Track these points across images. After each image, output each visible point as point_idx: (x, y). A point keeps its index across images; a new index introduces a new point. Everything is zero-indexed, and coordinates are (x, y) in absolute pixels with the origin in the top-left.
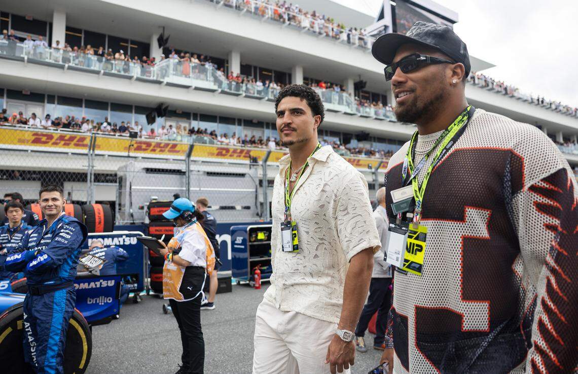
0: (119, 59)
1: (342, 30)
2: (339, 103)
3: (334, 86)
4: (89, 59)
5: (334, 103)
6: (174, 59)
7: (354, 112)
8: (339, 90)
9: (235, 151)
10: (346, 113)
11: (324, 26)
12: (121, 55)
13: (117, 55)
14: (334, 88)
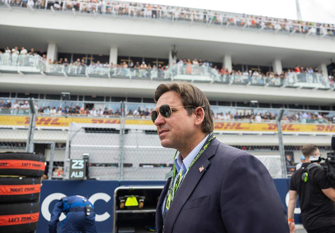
0: (143, 68)
1: (310, 26)
2: (313, 82)
3: (307, 69)
4: (125, 71)
5: (309, 82)
6: (181, 64)
7: (328, 86)
8: (312, 71)
9: (228, 125)
10: (320, 89)
11: (294, 26)
12: (144, 65)
13: (142, 66)
14: (307, 71)
